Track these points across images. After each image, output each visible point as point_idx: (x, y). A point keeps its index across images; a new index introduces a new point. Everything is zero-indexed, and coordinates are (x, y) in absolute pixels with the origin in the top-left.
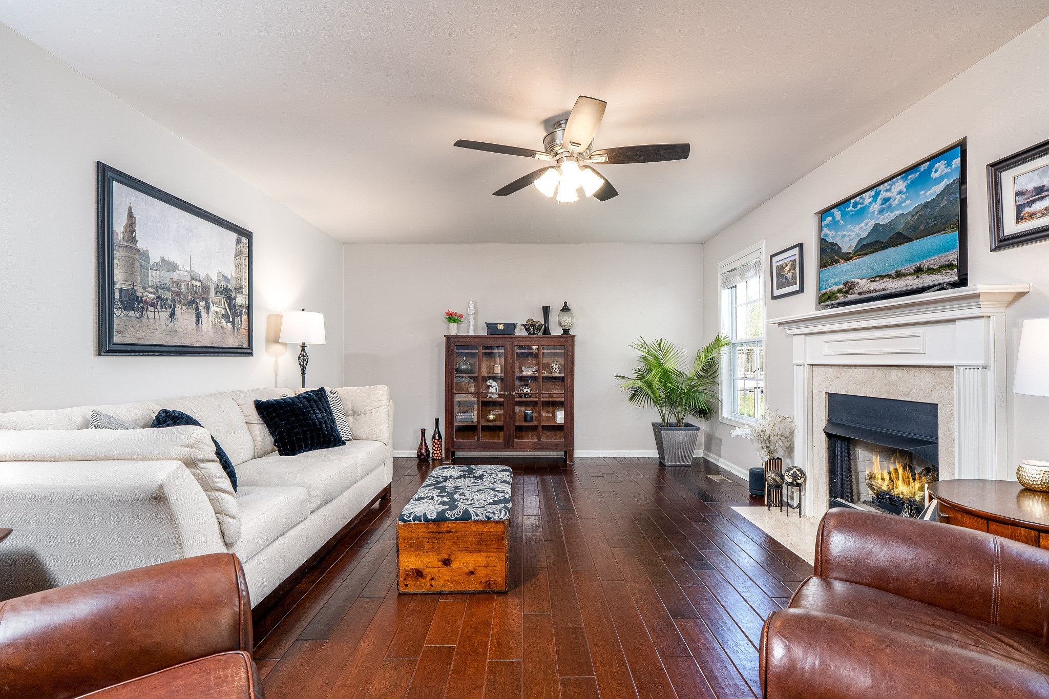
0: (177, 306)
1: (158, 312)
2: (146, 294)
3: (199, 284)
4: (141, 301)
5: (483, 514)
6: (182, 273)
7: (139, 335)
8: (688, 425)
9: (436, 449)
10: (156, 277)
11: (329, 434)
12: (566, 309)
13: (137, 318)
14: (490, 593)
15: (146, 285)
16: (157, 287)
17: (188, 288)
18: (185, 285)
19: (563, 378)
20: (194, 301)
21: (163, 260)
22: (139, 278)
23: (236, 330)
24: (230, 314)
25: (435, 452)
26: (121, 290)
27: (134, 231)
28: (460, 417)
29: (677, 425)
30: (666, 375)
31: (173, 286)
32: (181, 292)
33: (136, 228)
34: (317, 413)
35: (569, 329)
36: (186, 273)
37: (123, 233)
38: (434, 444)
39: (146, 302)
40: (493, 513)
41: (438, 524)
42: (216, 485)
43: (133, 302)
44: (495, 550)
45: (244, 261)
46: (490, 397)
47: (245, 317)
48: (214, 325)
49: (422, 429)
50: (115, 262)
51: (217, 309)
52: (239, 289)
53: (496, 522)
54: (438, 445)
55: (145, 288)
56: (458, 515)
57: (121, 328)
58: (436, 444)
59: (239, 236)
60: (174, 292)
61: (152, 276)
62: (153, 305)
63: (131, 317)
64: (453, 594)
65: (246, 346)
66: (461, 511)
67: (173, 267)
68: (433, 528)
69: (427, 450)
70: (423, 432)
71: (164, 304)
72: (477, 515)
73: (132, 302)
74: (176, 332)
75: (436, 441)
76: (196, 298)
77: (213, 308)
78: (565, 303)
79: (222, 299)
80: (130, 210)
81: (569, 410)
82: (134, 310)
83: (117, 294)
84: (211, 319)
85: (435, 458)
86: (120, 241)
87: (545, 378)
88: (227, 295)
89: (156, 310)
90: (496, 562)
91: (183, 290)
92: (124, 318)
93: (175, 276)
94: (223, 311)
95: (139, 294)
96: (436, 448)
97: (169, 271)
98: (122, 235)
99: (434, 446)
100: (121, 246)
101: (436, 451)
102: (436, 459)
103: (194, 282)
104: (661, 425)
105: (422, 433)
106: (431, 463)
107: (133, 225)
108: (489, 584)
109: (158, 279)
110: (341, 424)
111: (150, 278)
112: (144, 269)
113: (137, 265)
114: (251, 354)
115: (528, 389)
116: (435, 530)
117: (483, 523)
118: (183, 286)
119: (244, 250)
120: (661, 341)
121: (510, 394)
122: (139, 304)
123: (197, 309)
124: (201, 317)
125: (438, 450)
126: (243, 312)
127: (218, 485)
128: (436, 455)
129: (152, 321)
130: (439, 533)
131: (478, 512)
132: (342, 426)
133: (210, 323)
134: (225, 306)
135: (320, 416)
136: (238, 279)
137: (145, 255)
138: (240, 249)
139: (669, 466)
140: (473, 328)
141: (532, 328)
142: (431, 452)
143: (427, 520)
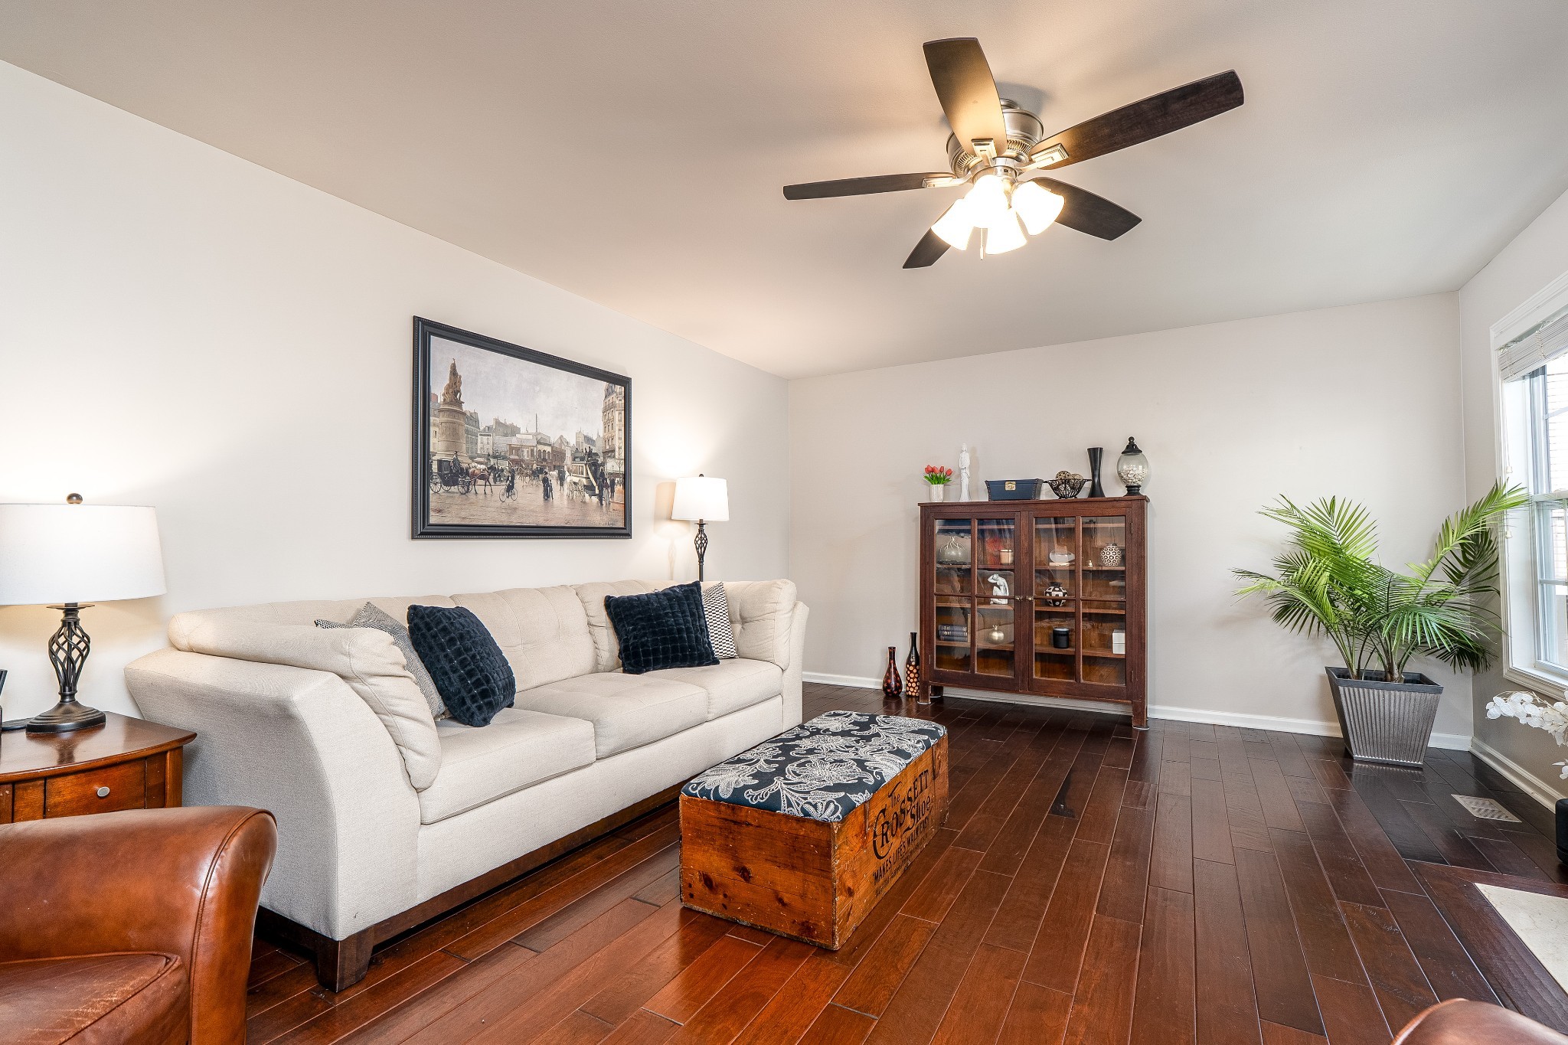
0: (517, 477)
1: (490, 485)
2: (474, 464)
3: (548, 449)
4: (467, 474)
5: (798, 805)
6: (524, 437)
7: (463, 514)
8: (1421, 680)
9: (911, 680)
10: (488, 443)
11: (690, 647)
12: (1132, 449)
13: (462, 494)
14: (809, 944)
15: (474, 454)
16: (489, 455)
17: (532, 455)
18: (528, 452)
19: (1123, 572)
20: (541, 471)
21: (498, 422)
22: (464, 446)
23: (604, 505)
24: (595, 484)
25: (910, 685)
26: (440, 462)
27: (459, 391)
28: (946, 633)
29: (1386, 676)
30: (1346, 571)
31: (511, 453)
32: (523, 461)
33: (462, 388)
34: (677, 616)
35: (1139, 486)
36: (531, 437)
37: (444, 395)
38: (909, 672)
39: (473, 475)
40: (815, 806)
41: (733, 809)
42: (392, 708)
43: (456, 475)
44: (816, 872)
45: (618, 417)
46: (994, 603)
47: (619, 488)
48: (571, 500)
49: (890, 648)
50: (432, 429)
51: (576, 480)
52: (610, 453)
53: (816, 822)
54: (915, 674)
55: (472, 458)
56: (762, 798)
57: (439, 506)
58: (911, 672)
59: (611, 385)
60: (513, 461)
61: (482, 443)
62: (482, 477)
63: (454, 493)
64: (754, 928)
65: (621, 524)
66: (769, 793)
67: (513, 431)
68: (726, 812)
69: (898, 680)
70: (892, 652)
71: (499, 476)
72: (790, 805)
73: (454, 474)
74: (515, 509)
75: (911, 668)
76: (545, 467)
77: (569, 478)
78: (1131, 439)
79: (583, 467)
80: (454, 367)
81: (1135, 631)
82: (458, 485)
83: (435, 467)
84: (566, 491)
85: (910, 693)
86: (440, 405)
87: (1086, 573)
88: (592, 461)
89: (488, 484)
90: (818, 894)
91: (526, 456)
92: (443, 494)
93: (514, 441)
94: (585, 482)
95: (464, 466)
96: (911, 678)
97: (506, 435)
98: (442, 397)
99: (909, 675)
100: (441, 411)
101: (911, 683)
102: (911, 696)
103: (541, 448)
104: (1344, 674)
105: (890, 653)
106: (903, 700)
107: (458, 384)
108: (808, 928)
109: (490, 447)
110: (720, 633)
111: (479, 445)
112: (472, 436)
113: (462, 431)
114: (628, 535)
115: (1060, 591)
116: (730, 818)
117: (798, 820)
118: (525, 453)
119: (617, 402)
120: (1333, 501)
121: (1025, 599)
122: (465, 477)
123: (545, 481)
124: (551, 490)
125: (914, 682)
126: (616, 481)
127: (395, 708)
128: (912, 689)
129: (481, 497)
130: (735, 823)
131: (793, 800)
132: (721, 637)
133: (565, 497)
134: (587, 473)
135: (681, 621)
136: (609, 440)
137: (473, 419)
138: (611, 401)
139: (1362, 761)
140: (968, 491)
141: (1062, 487)
142: (904, 683)
143: (718, 799)
